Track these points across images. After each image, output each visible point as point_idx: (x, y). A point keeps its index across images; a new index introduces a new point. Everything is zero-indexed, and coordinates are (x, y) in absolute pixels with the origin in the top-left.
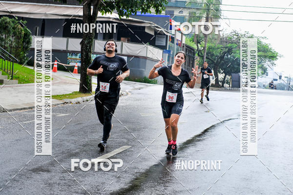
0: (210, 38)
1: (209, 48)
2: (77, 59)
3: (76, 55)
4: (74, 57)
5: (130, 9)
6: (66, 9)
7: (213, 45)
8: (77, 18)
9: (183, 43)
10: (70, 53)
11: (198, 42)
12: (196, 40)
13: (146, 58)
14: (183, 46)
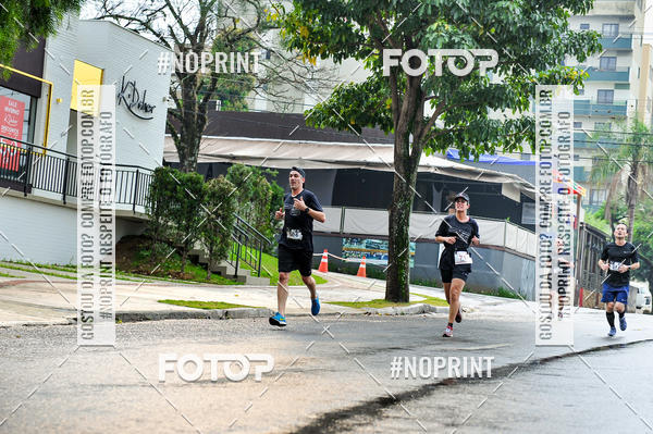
0: (641, 212)
1: (639, 233)
2: (361, 251)
3: (360, 243)
4: (355, 246)
5: (482, 144)
6: (339, 149)
7: (647, 226)
8: (363, 167)
9: (581, 220)
10: (347, 238)
11: (615, 220)
12: (608, 214)
13: (502, 249)
14: (582, 228)
